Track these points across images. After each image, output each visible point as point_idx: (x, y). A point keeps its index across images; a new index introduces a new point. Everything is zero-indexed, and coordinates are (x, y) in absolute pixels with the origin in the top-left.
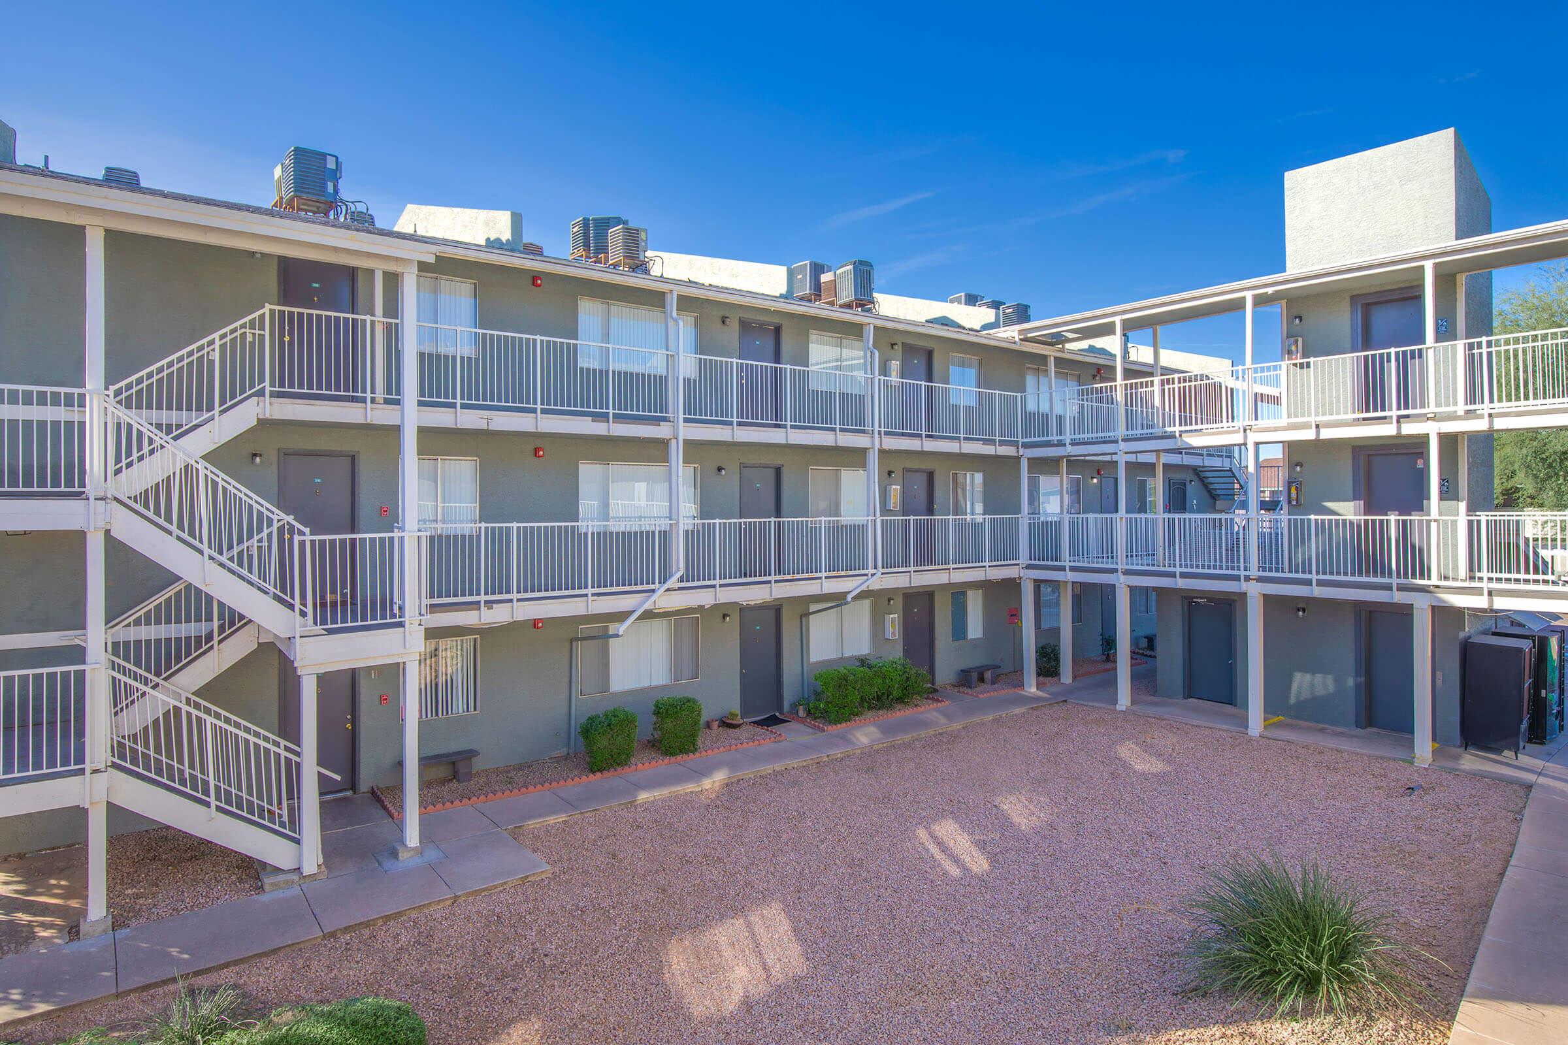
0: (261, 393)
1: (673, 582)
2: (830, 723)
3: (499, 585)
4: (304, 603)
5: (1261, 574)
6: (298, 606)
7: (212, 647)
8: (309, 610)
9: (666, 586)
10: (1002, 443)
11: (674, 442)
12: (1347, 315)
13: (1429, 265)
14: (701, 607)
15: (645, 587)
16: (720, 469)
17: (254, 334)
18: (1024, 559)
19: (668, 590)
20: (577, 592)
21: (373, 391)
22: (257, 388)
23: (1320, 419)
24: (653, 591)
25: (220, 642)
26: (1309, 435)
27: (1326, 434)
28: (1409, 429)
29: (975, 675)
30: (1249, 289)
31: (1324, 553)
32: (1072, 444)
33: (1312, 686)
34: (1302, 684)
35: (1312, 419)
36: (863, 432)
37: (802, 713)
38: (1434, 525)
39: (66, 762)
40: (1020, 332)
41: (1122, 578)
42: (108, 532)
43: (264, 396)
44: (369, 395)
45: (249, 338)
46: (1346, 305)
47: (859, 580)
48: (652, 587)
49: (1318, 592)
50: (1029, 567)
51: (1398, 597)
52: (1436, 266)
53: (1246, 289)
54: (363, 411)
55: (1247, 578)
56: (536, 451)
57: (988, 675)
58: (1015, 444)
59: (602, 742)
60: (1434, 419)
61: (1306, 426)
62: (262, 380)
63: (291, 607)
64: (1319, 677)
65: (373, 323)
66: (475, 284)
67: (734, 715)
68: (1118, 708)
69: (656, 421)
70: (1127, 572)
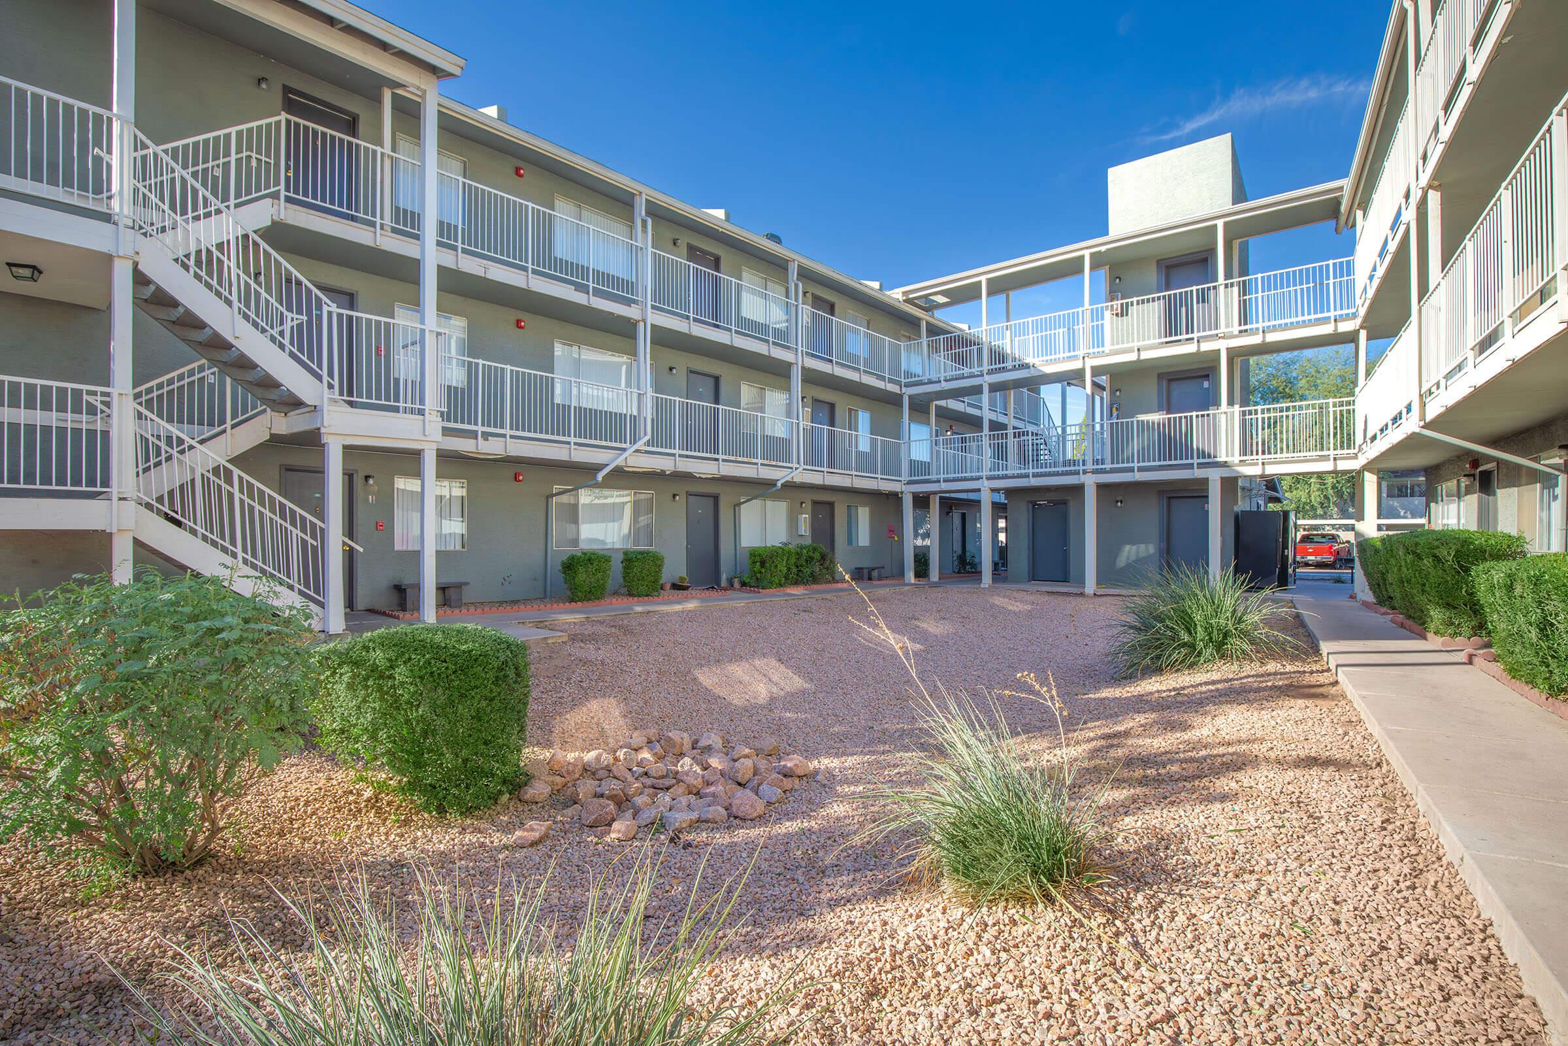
0: (275, 196)
1: (640, 445)
2: (763, 588)
3: (494, 418)
4: (331, 374)
5: (1096, 467)
6: (326, 378)
7: (224, 431)
8: (336, 383)
9: (636, 447)
10: (891, 381)
11: (642, 324)
12: (1154, 274)
13: (1220, 223)
14: (663, 472)
15: (617, 445)
16: (671, 369)
17: (259, 161)
18: (905, 477)
19: (637, 451)
20: (561, 438)
21: (382, 218)
22: (273, 190)
23: (1141, 343)
24: (624, 450)
25: (233, 427)
26: (1133, 357)
27: (1145, 355)
28: (1206, 347)
29: (866, 572)
30: (1087, 248)
31: (1143, 449)
32: (946, 380)
33: (1138, 552)
34: (1129, 553)
35: (1136, 344)
36: (788, 348)
37: (737, 585)
38: (1223, 417)
39: (92, 482)
40: (904, 293)
41: (986, 483)
42: (136, 264)
43: (279, 199)
44: (378, 220)
45: (254, 163)
46: (1154, 267)
47: (786, 472)
48: (624, 446)
49: (1139, 476)
50: (910, 483)
51: (1198, 473)
52: (1226, 224)
53: (1084, 250)
54: (372, 235)
55: (1085, 472)
56: (518, 322)
57: (875, 574)
58: (899, 383)
59: (581, 576)
60: (1223, 338)
61: (1130, 350)
62: (277, 183)
63: (319, 378)
64: (1143, 546)
65: (383, 154)
66: (465, 163)
67: (682, 579)
68: (982, 586)
69: (629, 302)
70: (989, 478)
